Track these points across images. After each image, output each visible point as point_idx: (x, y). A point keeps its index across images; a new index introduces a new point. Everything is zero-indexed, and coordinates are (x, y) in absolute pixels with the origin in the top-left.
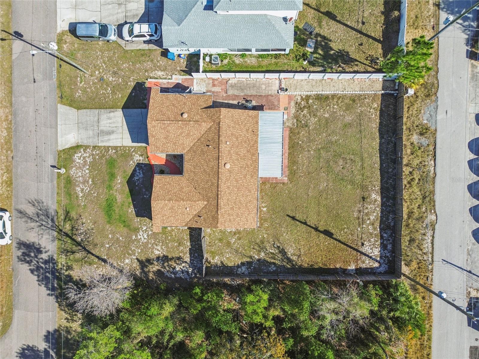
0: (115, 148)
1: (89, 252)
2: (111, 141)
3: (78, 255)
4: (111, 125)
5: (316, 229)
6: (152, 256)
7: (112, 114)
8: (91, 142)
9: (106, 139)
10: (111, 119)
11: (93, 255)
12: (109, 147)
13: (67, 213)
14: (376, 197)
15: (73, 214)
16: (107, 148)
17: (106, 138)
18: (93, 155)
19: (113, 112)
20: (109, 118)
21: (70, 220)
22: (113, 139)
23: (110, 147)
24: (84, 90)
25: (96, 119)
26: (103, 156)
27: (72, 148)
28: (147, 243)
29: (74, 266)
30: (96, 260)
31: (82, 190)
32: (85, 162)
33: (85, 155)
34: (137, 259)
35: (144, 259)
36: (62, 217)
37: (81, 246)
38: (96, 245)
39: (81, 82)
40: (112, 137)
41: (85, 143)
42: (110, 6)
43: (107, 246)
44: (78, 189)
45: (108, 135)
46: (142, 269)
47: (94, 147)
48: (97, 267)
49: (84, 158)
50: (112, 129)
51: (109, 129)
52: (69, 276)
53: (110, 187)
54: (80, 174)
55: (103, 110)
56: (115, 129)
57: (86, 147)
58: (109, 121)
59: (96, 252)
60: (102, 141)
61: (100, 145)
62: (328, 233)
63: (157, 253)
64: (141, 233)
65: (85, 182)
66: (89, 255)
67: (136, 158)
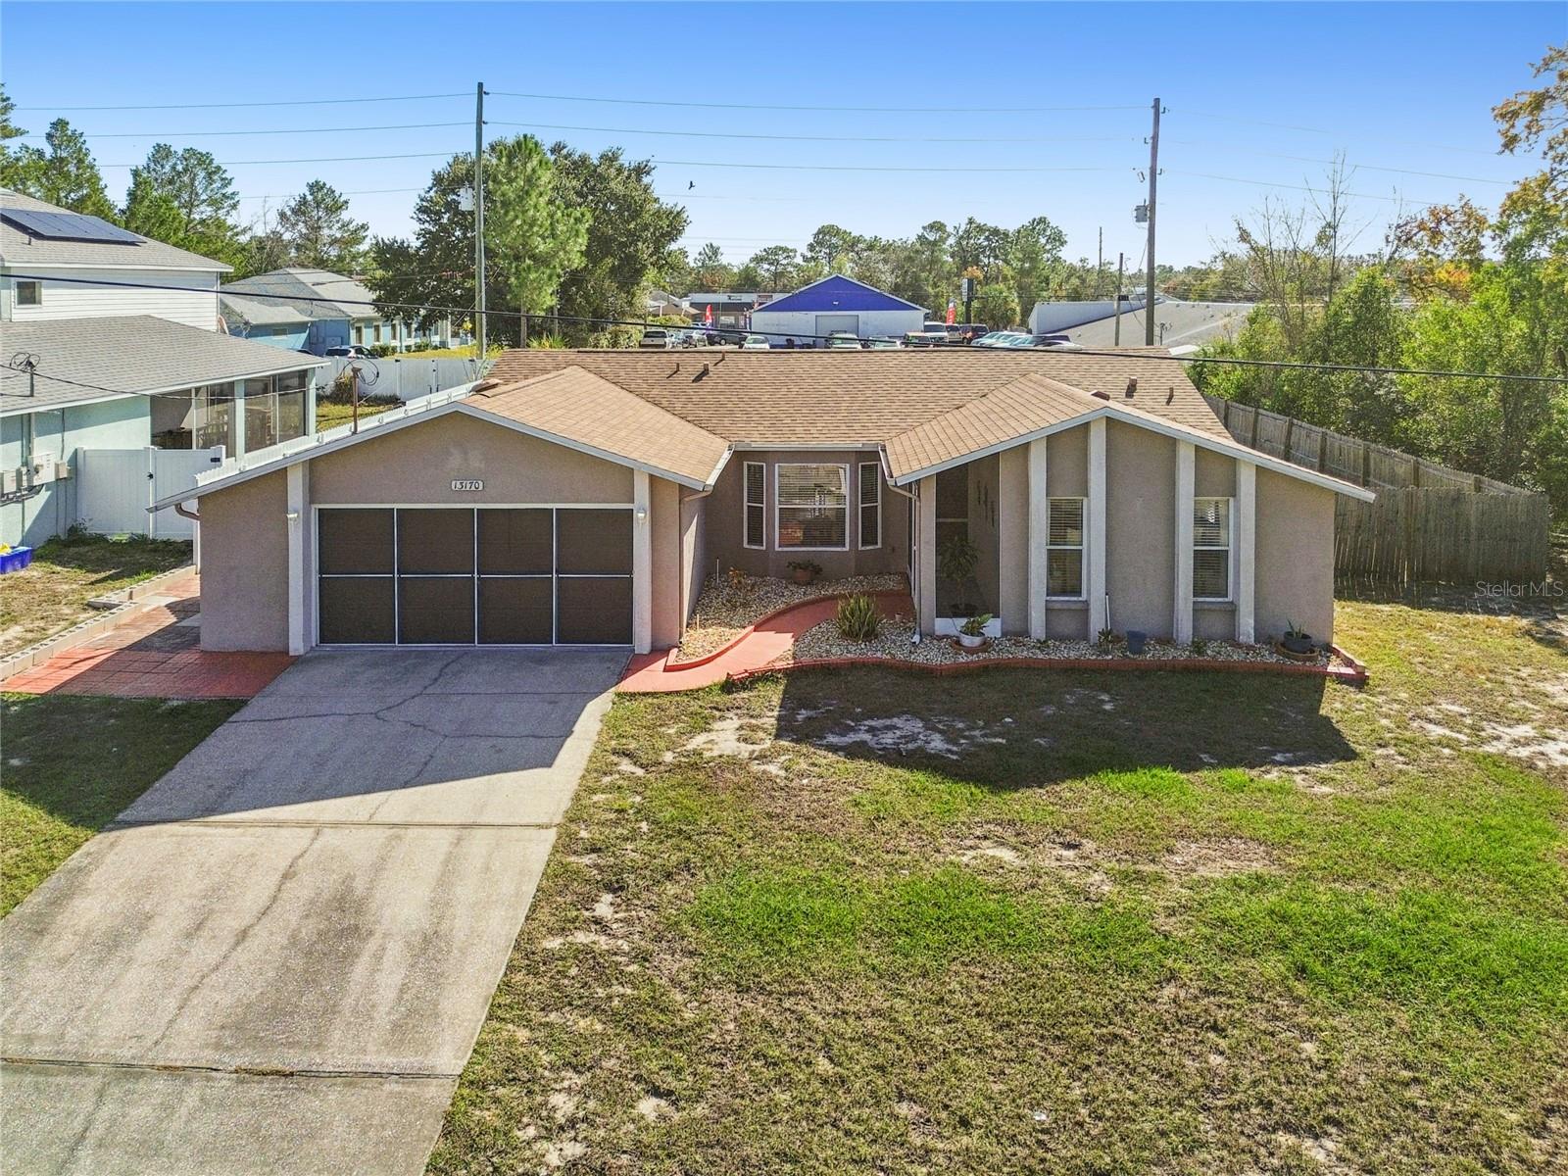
2: (459, 925)
4: (233, 923)
9: (389, 981)
10: (142, 922)
19: (58, 901)
22: (440, 905)
23: (524, 944)
45: (349, 957)
50: (289, 913)
51: (269, 940)
67: (724, 739)
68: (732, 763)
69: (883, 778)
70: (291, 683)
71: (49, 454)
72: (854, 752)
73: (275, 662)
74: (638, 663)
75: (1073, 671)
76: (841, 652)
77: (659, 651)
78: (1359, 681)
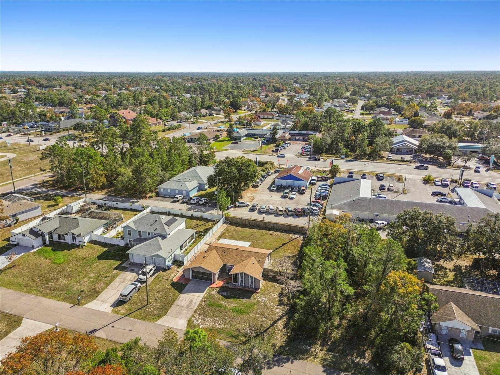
0: (202, 301)
1: (265, 331)
3: (266, 338)
4: (187, 300)
5: (280, 247)
6: (278, 298)
7: (181, 299)
8: (191, 312)
11: (268, 329)
12: (199, 304)
13: (232, 336)
14: (271, 232)
15: (235, 333)
16: (200, 305)
17: (193, 304)
18: (199, 314)
20: (182, 300)
21: (238, 336)
22: (196, 301)
24: (156, 309)
25: (178, 307)
26: (203, 308)
27: (188, 324)
28: (268, 299)
29: (274, 342)
30: (272, 328)
31: (220, 324)
32: (201, 319)
33: (197, 318)
34: (277, 306)
35: (278, 303)
36: (234, 340)
37: (260, 334)
38: (261, 325)
39: (150, 309)
40: (194, 301)
41: (189, 316)
42: (120, 286)
43: (264, 319)
44: (218, 326)
46: (284, 305)
47: (195, 312)
48: (278, 329)
49: (199, 319)
51: (188, 302)
52: (280, 347)
53: (226, 308)
54: (208, 323)
55: (175, 303)
56: (190, 299)
57: (193, 316)
58: (184, 301)
59: (266, 326)
60: (194, 307)
61: (195, 308)
62: (284, 244)
63: (276, 296)
64: (261, 300)
65: (215, 322)
66: (268, 331)
67: (214, 292)
68: (213, 294)
69: (221, 297)
70: (191, 282)
71: (173, 255)
72: (220, 295)
73: (189, 280)
74: (212, 284)
75: (239, 289)
76: (226, 285)
77: (214, 283)
78: (258, 293)
